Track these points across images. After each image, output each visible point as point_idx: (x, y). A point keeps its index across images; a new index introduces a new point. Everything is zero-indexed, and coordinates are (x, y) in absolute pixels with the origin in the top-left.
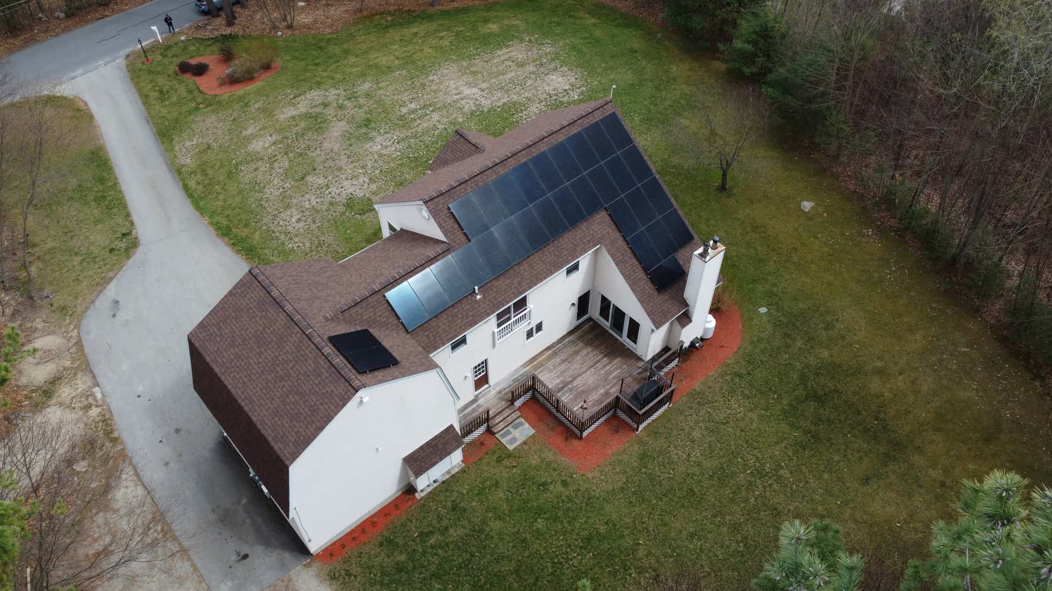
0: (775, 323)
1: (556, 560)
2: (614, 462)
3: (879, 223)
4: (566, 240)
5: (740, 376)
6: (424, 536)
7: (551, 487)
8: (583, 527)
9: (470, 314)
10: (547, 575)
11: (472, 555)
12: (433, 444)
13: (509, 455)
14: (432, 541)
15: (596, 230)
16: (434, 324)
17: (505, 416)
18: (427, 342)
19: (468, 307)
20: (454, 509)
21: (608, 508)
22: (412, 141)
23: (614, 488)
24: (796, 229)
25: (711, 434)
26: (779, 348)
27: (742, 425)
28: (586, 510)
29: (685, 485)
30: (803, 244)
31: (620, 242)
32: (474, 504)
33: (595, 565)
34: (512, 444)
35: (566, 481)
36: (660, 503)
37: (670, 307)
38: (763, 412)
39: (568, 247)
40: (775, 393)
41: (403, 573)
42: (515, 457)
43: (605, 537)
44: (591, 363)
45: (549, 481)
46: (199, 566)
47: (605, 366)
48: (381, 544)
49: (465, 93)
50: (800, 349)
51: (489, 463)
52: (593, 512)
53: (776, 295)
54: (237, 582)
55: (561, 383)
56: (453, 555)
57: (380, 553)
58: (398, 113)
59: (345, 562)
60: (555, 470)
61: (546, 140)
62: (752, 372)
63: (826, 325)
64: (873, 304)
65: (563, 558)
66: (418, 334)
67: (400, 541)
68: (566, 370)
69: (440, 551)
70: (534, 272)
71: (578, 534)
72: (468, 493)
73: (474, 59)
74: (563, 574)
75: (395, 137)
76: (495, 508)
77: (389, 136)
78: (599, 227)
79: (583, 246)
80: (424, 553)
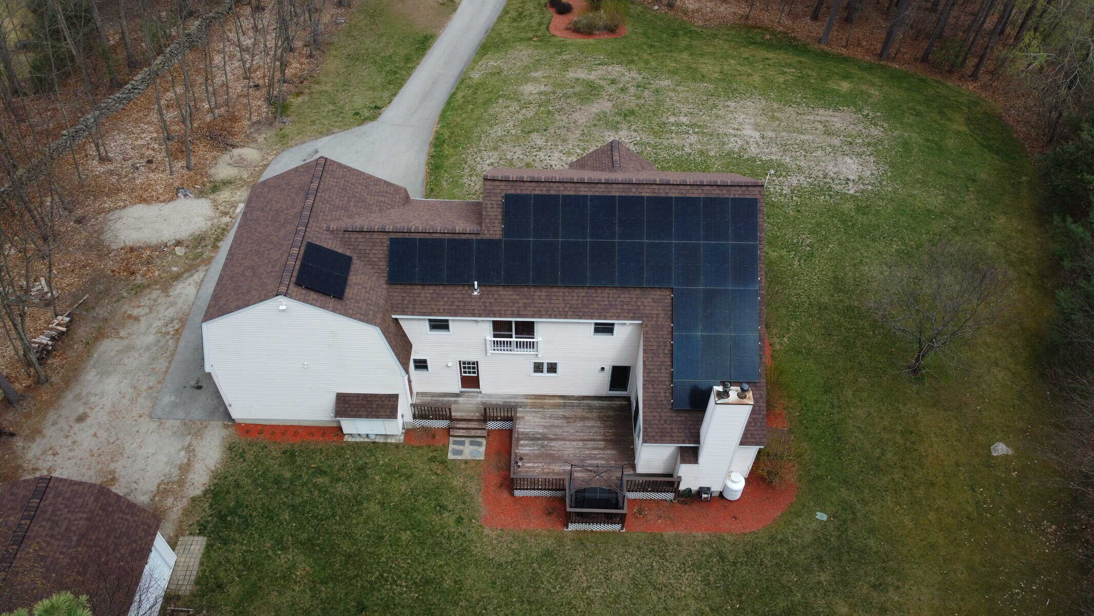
0: (819, 538)
1: (385, 575)
2: (519, 537)
3: (1076, 528)
4: (606, 295)
5: (722, 558)
6: (320, 472)
7: (446, 514)
8: (435, 568)
9: (457, 303)
10: (366, 580)
11: (334, 515)
12: (369, 399)
13: (444, 462)
14: (320, 480)
15: (646, 304)
16: (417, 291)
17: (470, 426)
18: (400, 302)
19: (459, 296)
20: (359, 469)
21: (472, 570)
22: (649, 149)
23: (493, 558)
24: (957, 464)
25: (632, 587)
26: (797, 564)
27: (671, 603)
28: (453, 557)
29: (556, 609)
30: (948, 485)
31: (665, 333)
32: (377, 478)
33: (409, 606)
34: (454, 454)
35: (462, 519)
36: (518, 605)
37: (675, 430)
38: (708, 609)
39: (602, 303)
40: (741, 602)
41: (276, 487)
42: (446, 467)
43: (442, 592)
44: (585, 438)
45: (450, 507)
46: (170, 371)
47: (595, 449)
48: (284, 453)
49: (744, 132)
50: (819, 583)
51: (422, 455)
52: (455, 562)
53: (853, 513)
54: (178, 401)
55: (541, 434)
56: (321, 504)
57: (278, 458)
58: (664, 119)
59: (249, 445)
60: (464, 503)
61: (655, 187)
62: (738, 565)
63: (878, 583)
64: (962, 604)
65: (392, 578)
66: (396, 290)
67: (299, 461)
68: (558, 427)
69: (316, 492)
70: (548, 305)
71: (424, 570)
72: (383, 465)
73: (790, 106)
74: (379, 591)
75: (638, 139)
76: (388, 494)
77: (634, 134)
78: (652, 304)
79: (619, 311)
80: (305, 484)
